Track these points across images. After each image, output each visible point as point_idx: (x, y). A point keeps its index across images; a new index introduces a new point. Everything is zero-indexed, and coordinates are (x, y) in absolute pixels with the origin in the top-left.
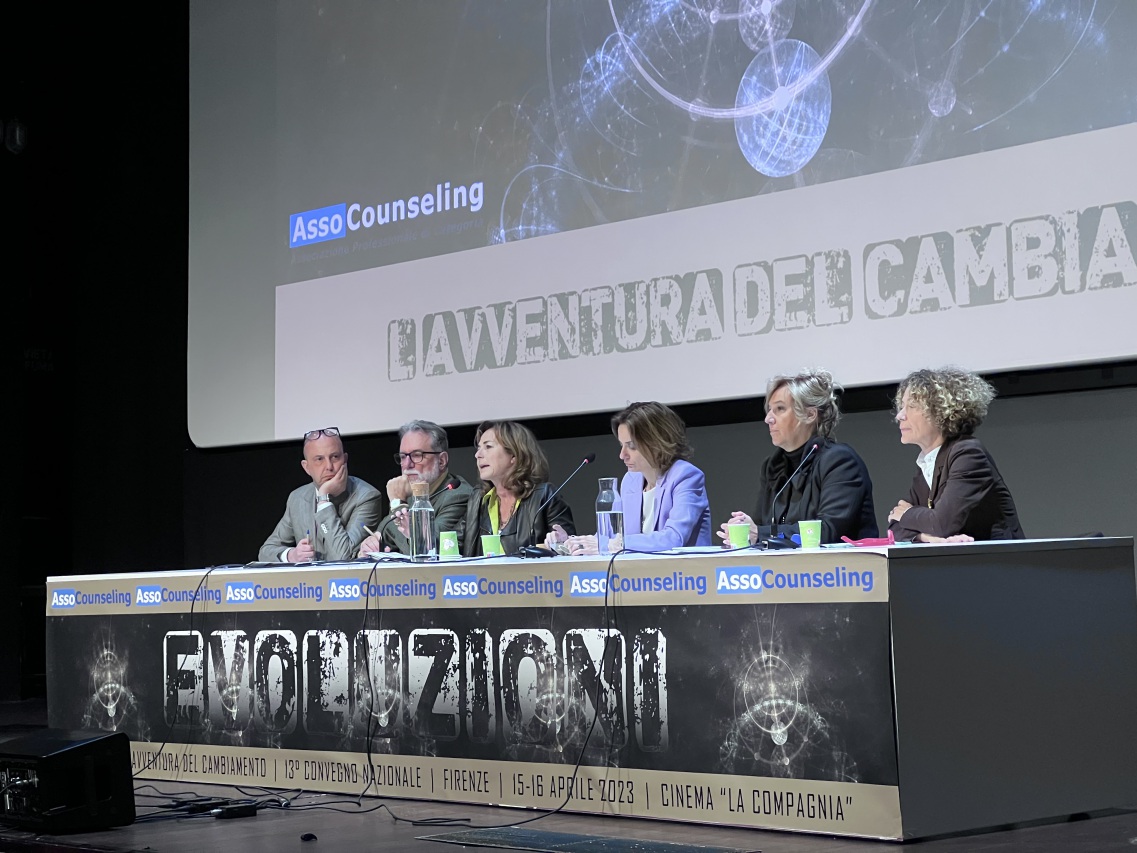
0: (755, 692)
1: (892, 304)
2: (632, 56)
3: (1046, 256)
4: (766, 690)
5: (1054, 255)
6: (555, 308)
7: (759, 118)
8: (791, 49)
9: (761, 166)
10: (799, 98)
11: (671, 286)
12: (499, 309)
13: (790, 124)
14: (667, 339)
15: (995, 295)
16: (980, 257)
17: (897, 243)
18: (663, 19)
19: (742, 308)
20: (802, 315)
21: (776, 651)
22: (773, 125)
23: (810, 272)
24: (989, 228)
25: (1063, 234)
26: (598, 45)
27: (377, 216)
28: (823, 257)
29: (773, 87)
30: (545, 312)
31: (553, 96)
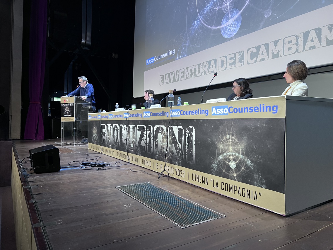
0: (224, 149)
1: (253, 61)
2: (201, 20)
3: (293, 45)
4: (228, 149)
5: (296, 44)
6: (186, 70)
7: (226, 26)
8: (233, 11)
9: (226, 36)
10: (234, 21)
11: (207, 63)
12: (177, 71)
13: (232, 26)
14: (205, 74)
15: (279, 55)
16: (276, 47)
17: (255, 47)
18: (207, 12)
19: (220, 66)
20: (233, 66)
21: (233, 135)
22: (229, 27)
23: (235, 56)
24: (278, 40)
25: (299, 38)
26: (195, 20)
27: (158, 58)
28: (238, 53)
29: (229, 20)
30: (184, 71)
31: (187, 31)
